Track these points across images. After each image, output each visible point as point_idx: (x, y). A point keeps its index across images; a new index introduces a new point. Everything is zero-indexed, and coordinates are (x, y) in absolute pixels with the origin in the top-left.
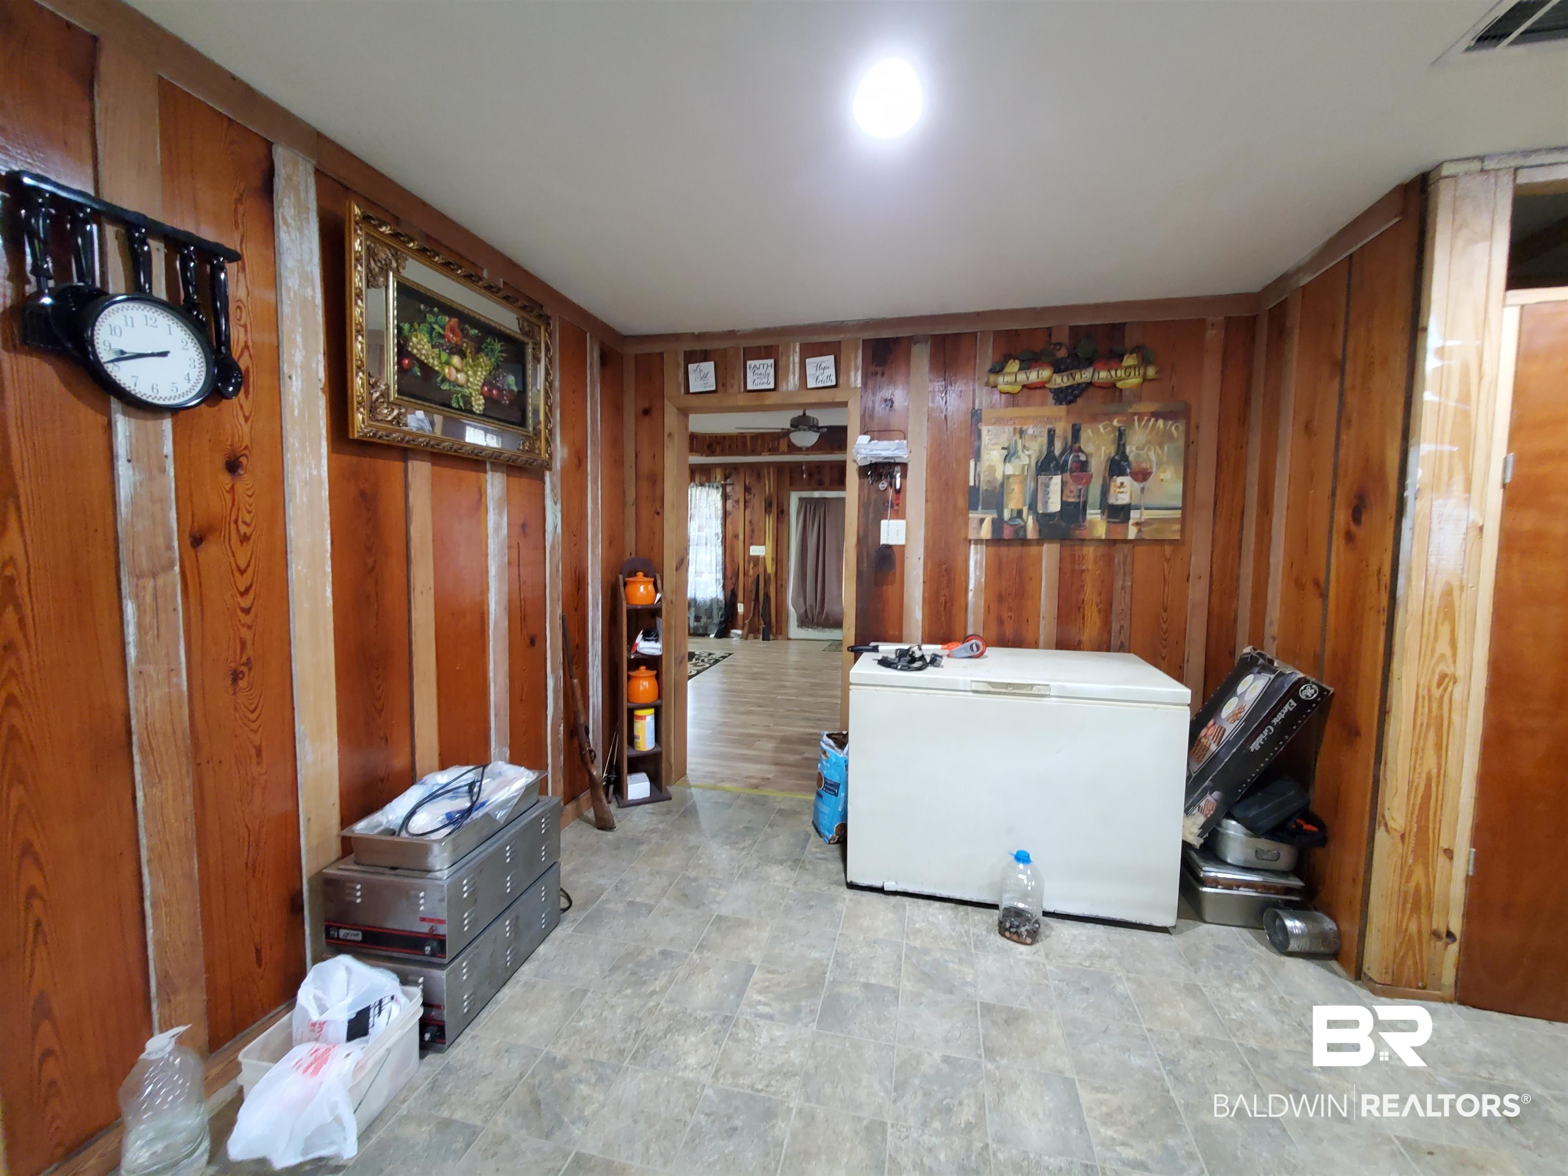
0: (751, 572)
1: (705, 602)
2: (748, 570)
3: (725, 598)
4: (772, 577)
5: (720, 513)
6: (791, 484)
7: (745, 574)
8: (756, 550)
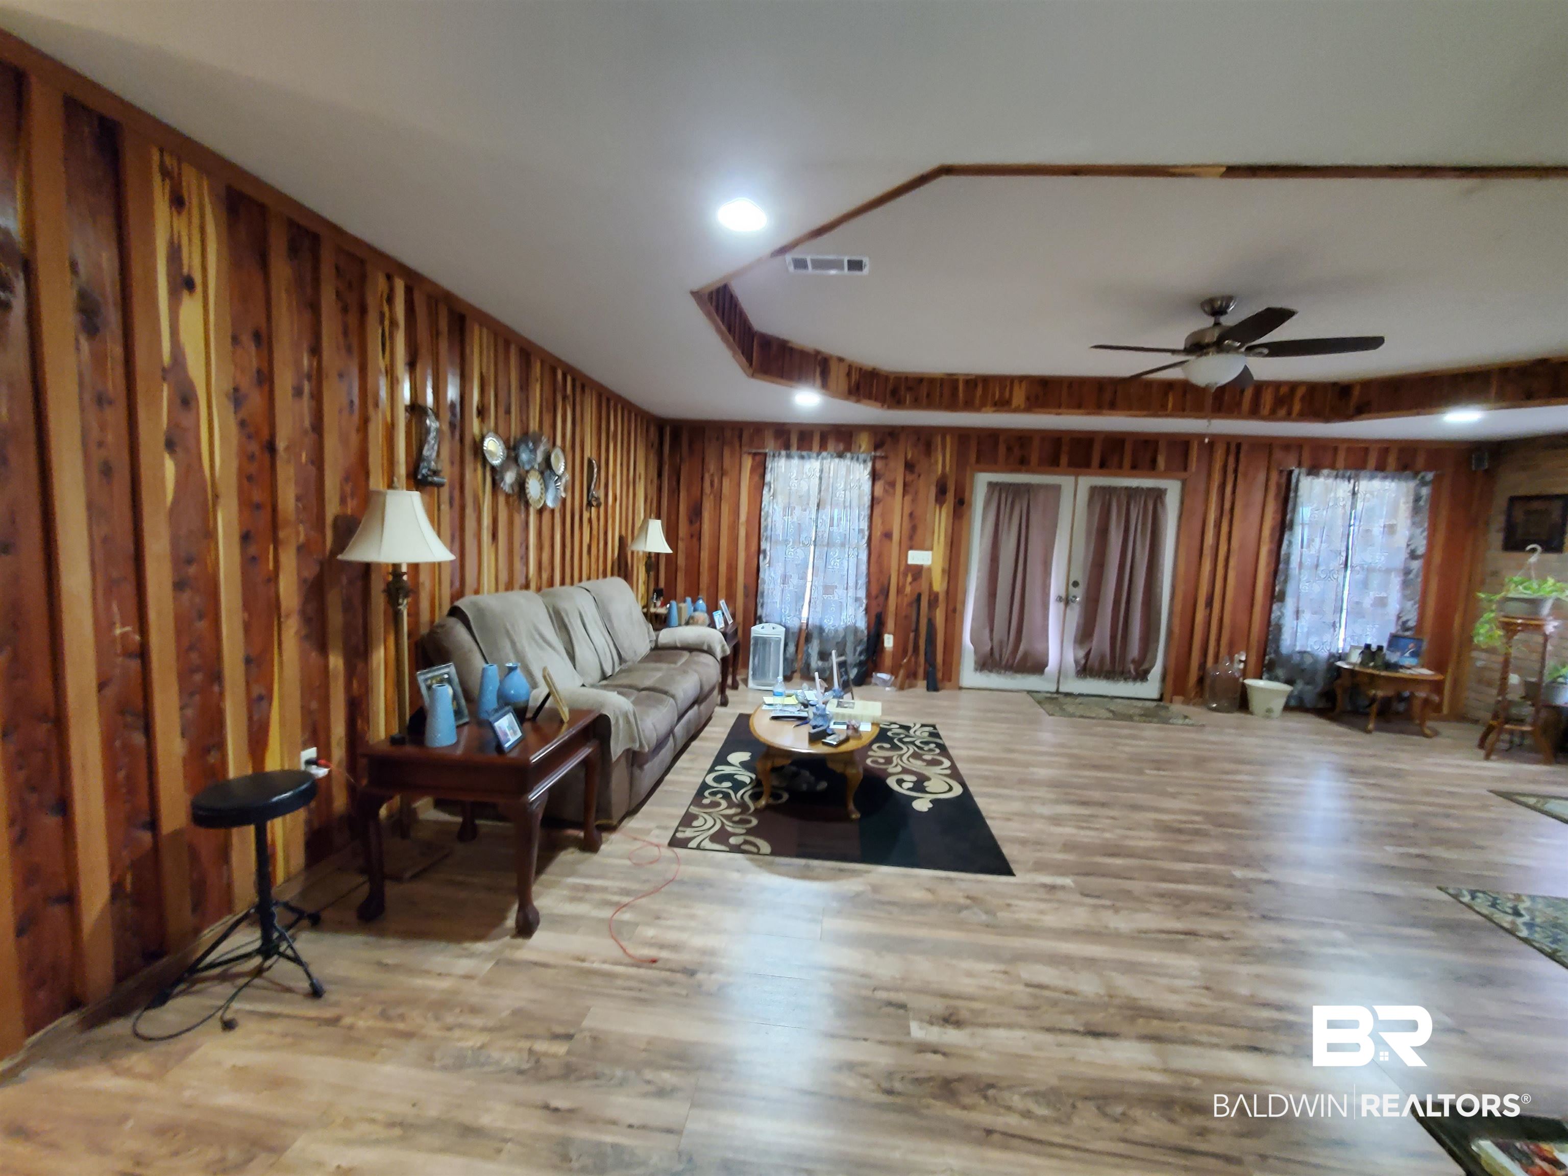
0: (908, 589)
1: (836, 631)
2: (904, 586)
3: (868, 627)
4: (942, 597)
5: (867, 500)
6: (978, 461)
7: (900, 591)
8: (916, 557)
